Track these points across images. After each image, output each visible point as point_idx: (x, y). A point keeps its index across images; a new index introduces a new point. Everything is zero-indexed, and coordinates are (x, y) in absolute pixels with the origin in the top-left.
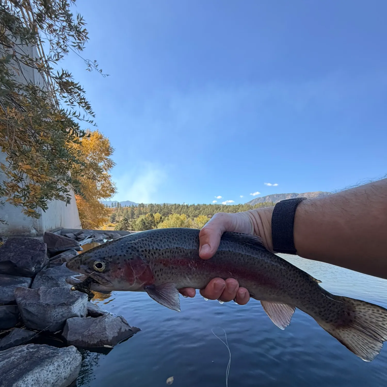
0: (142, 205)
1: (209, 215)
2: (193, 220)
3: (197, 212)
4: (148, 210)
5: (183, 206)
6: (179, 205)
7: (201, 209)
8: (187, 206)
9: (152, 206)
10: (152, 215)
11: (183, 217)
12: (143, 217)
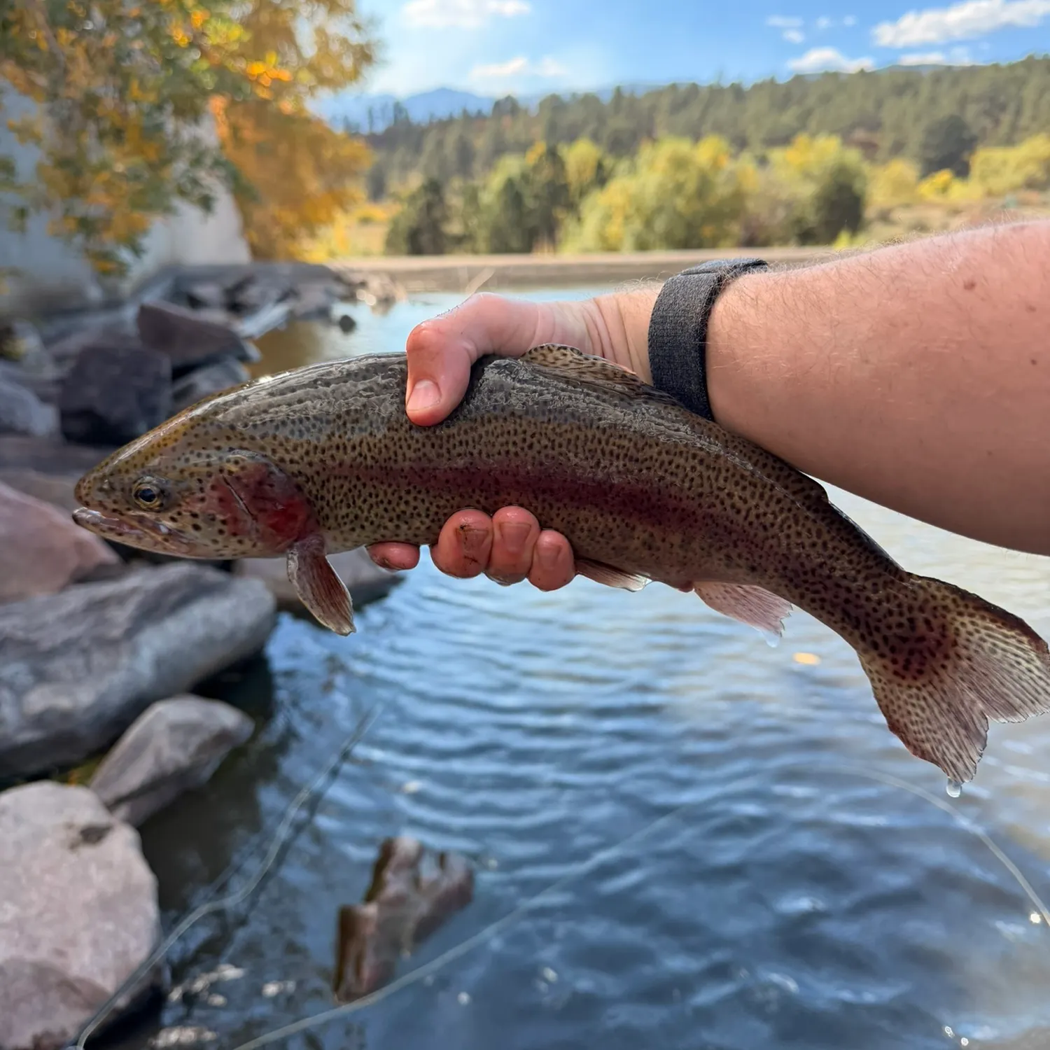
0: (507, 108)
1: (853, 126)
2: (763, 161)
3: (788, 118)
4: (538, 131)
5: (716, 92)
6: (694, 89)
7: (811, 101)
8: (738, 92)
9: (555, 105)
10: (553, 155)
11: (707, 151)
12: (511, 166)
